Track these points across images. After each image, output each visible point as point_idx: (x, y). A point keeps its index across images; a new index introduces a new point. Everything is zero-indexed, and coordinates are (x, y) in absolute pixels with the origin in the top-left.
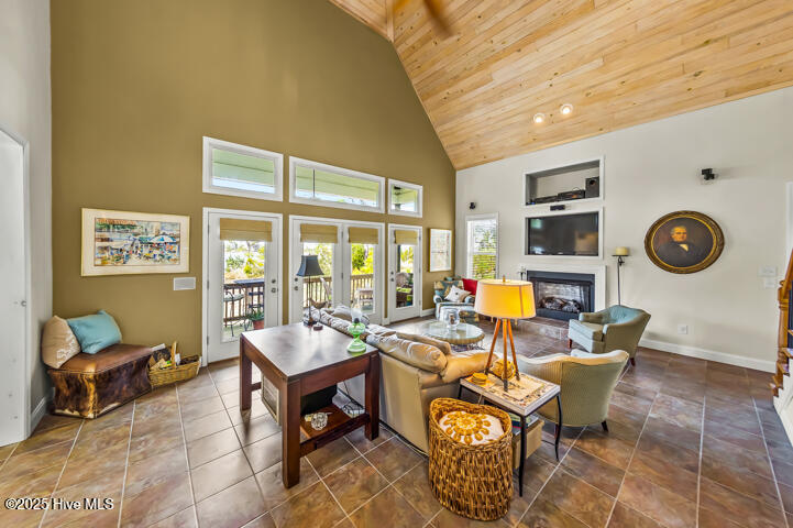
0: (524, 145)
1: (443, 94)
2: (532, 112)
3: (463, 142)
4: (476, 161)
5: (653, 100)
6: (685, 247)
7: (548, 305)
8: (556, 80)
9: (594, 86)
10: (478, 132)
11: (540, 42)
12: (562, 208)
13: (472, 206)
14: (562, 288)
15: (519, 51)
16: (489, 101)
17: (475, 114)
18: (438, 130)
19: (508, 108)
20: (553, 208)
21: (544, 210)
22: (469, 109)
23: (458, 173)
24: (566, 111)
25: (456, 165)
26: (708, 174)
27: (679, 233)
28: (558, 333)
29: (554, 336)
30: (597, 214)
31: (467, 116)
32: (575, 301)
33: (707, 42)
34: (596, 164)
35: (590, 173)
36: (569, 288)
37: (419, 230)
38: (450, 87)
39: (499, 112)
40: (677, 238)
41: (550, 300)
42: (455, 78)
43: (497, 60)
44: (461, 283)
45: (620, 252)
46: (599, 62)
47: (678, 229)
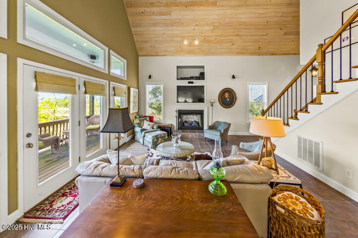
0: (177, 52)
1: (142, 10)
2: (184, 38)
3: (147, 41)
4: (152, 54)
5: (221, 49)
6: (228, 99)
7: (186, 124)
8: (196, 28)
9: (207, 36)
10: (157, 39)
11: (195, 8)
12: (192, 83)
13: (150, 77)
14: (189, 116)
15: (186, 7)
16: (166, 25)
17: (157, 28)
18: (133, 29)
19: (174, 32)
20: (189, 83)
21: (185, 83)
22: (155, 25)
23: (140, 57)
24: (197, 43)
25: (139, 53)
26: (234, 77)
27: (227, 95)
28: (196, 136)
29: (195, 137)
30: (203, 86)
31: (153, 28)
32: (195, 121)
33: (238, 35)
34: (203, 67)
35: (201, 70)
36: (192, 116)
37: (125, 87)
38: (147, 7)
39: (170, 32)
40: (226, 97)
41: (186, 122)
42: (152, 4)
43: (175, 6)
44: (148, 118)
45: (212, 101)
46: (211, 27)
47: (227, 94)
